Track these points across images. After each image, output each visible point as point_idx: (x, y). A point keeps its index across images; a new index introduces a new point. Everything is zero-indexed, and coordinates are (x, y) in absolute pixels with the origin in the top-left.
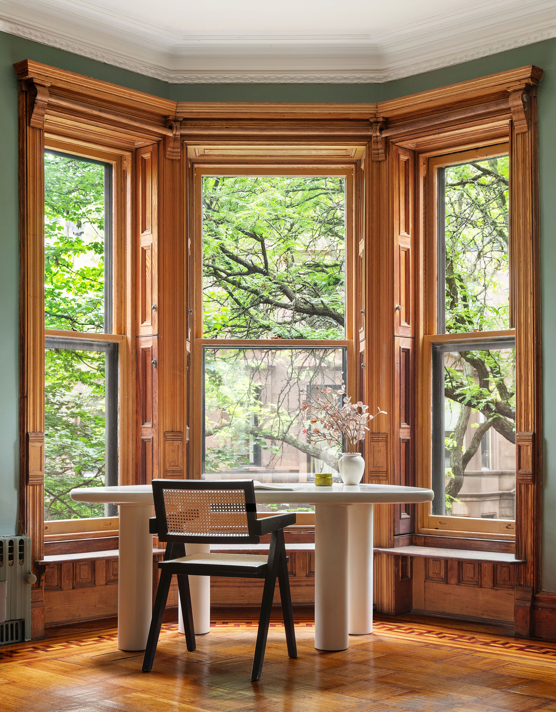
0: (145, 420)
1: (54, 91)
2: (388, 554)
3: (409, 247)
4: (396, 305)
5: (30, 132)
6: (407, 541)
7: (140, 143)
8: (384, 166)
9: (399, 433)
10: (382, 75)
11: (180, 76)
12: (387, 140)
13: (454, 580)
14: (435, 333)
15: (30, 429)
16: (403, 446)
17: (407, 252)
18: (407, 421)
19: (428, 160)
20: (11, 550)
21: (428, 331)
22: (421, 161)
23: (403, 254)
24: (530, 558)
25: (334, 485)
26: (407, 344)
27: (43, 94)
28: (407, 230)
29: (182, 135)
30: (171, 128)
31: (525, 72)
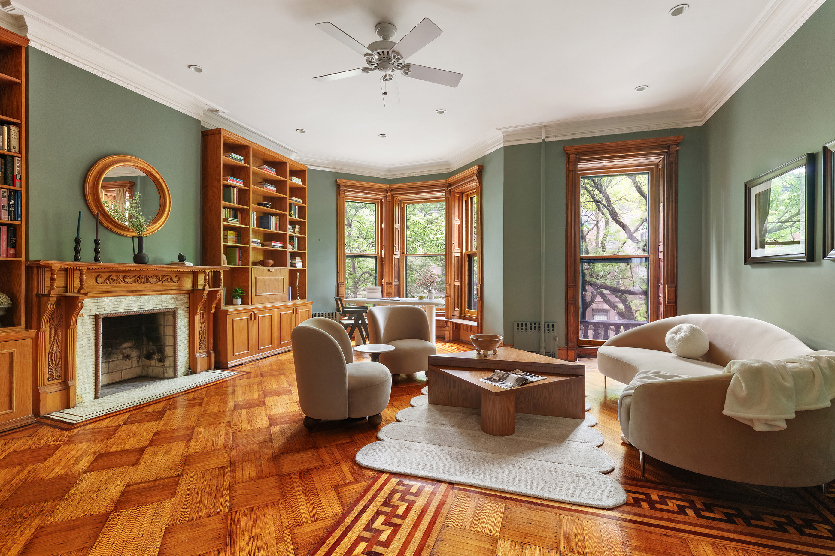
0: (383, 279)
1: (346, 186)
2: (450, 322)
3: (460, 224)
4: (453, 242)
5: (340, 198)
6: (458, 317)
7: (380, 197)
8: (450, 198)
9: (454, 283)
10: (449, 170)
11: (392, 176)
12: (450, 190)
13: (469, 331)
14: (469, 250)
15: (340, 282)
16: (457, 287)
17: (459, 225)
18: (458, 279)
19: (467, 196)
20: (332, 315)
21: (467, 250)
22: (464, 196)
23: (457, 227)
24: (480, 325)
25: (424, 299)
26: (459, 255)
27: (342, 188)
28: (459, 218)
29: (392, 194)
30: (387, 192)
31: (476, 168)
